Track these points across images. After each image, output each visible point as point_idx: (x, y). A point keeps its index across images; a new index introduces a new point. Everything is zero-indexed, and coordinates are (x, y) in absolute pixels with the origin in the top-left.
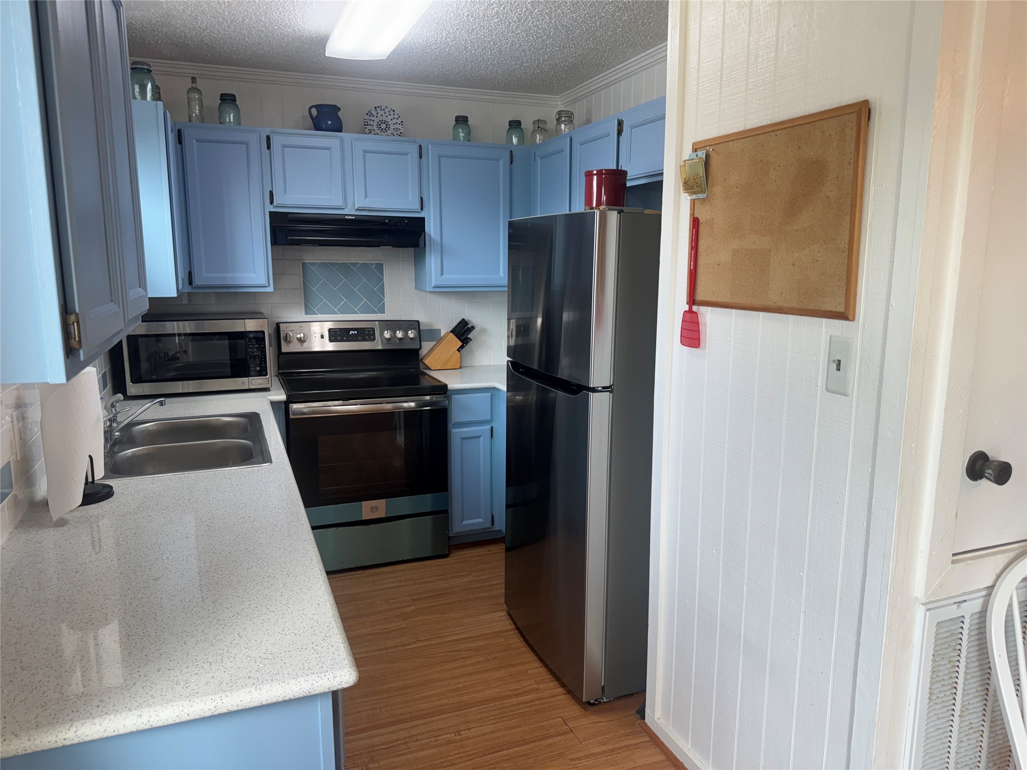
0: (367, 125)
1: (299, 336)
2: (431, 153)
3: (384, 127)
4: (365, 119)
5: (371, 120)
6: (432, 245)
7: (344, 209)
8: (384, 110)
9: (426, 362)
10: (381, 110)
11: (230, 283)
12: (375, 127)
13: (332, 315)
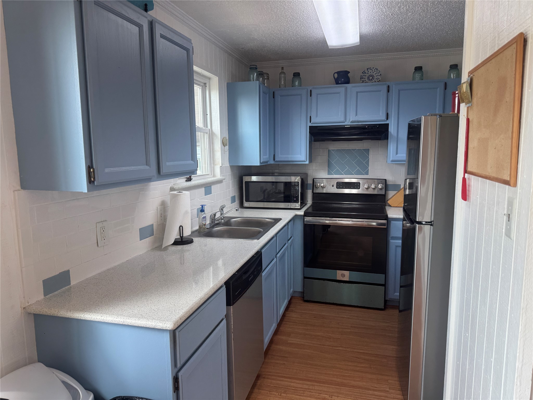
0: (362, 78)
1: (321, 185)
2: (394, 90)
3: (371, 78)
4: (361, 76)
5: (364, 76)
6: (392, 138)
7: (344, 122)
8: (372, 69)
9: (388, 202)
10: (370, 69)
11: (290, 159)
12: (366, 79)
13: (341, 175)
